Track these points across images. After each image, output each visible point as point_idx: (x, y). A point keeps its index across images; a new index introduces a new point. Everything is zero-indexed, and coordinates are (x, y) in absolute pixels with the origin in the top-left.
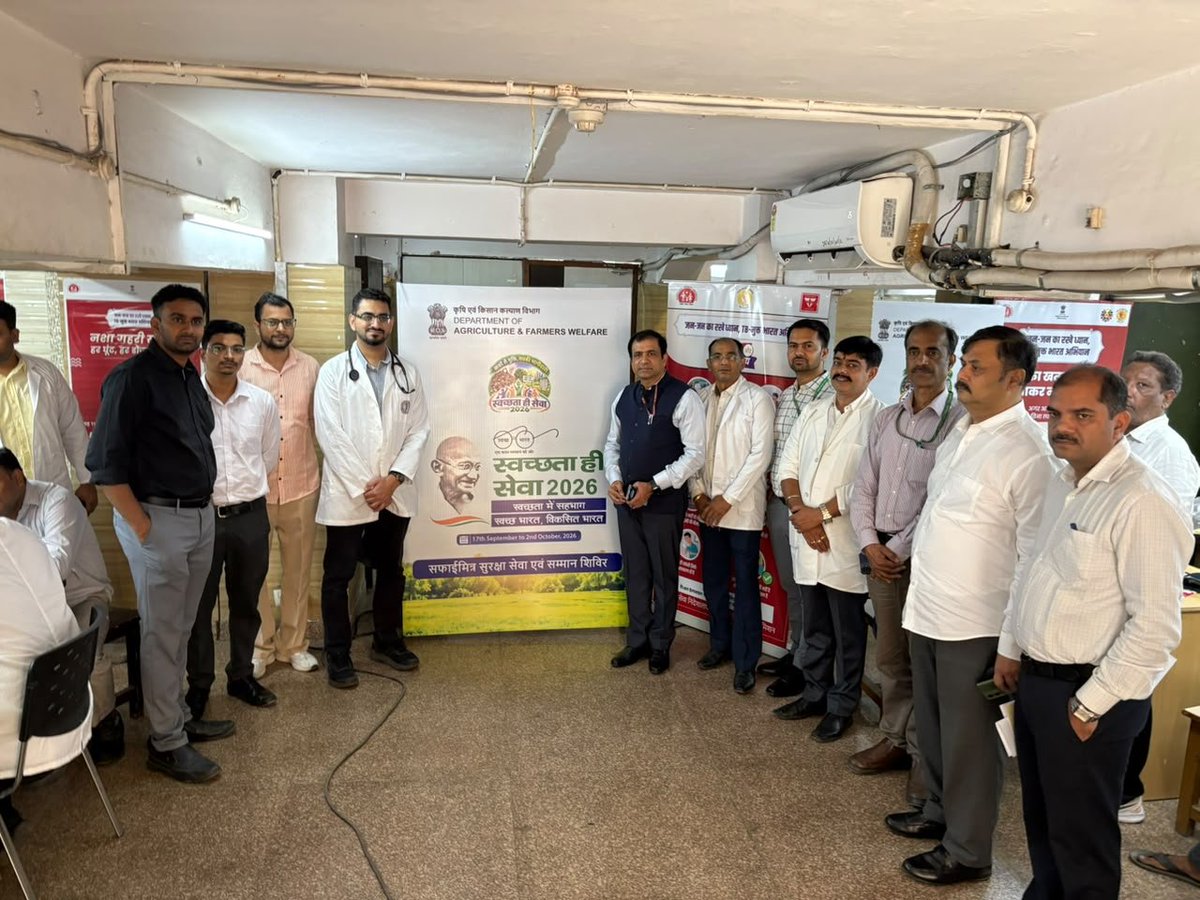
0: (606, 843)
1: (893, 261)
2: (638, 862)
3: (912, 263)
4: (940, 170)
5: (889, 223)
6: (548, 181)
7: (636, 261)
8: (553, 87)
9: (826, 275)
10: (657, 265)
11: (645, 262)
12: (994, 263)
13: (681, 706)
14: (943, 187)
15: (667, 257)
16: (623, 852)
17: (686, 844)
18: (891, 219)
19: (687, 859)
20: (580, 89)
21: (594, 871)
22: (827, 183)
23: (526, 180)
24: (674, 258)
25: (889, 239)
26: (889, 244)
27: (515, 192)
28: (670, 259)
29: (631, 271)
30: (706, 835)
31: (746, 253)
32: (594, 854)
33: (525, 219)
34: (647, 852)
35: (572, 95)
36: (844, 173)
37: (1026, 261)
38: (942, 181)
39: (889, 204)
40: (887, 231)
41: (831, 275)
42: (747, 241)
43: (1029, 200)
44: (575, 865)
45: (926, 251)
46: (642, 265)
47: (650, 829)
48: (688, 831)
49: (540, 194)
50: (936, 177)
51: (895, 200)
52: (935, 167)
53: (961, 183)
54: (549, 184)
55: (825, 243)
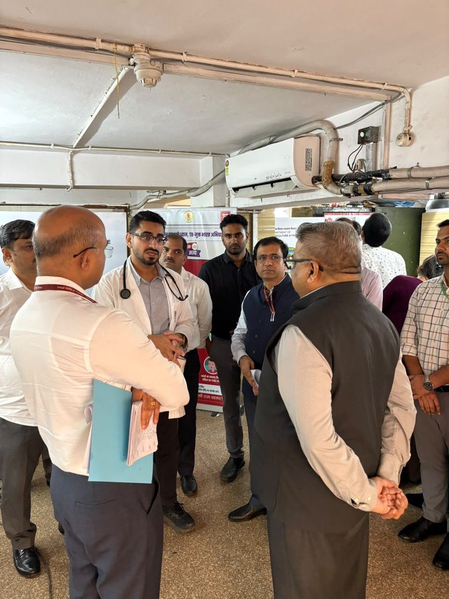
0: (189, 565)
1: (312, 185)
2: (213, 574)
3: (328, 185)
4: (339, 130)
5: (309, 163)
6: (88, 147)
7: (126, 204)
8: (131, 46)
9: (260, 199)
10: (137, 207)
11: (131, 205)
12: (391, 177)
13: (203, 458)
14: (342, 140)
15: (145, 201)
16: (202, 569)
17: (238, 553)
18: (310, 160)
19: (242, 564)
20: (151, 49)
21: (188, 589)
22: (260, 145)
23: (74, 147)
24: (149, 201)
25: (309, 172)
26: (310, 175)
27: (65, 156)
28: (146, 202)
29: (123, 210)
30: (248, 543)
31: (207, 190)
32: (184, 576)
33: (73, 173)
34: (216, 565)
35: (145, 52)
36: (272, 139)
37: (414, 174)
38: (340, 137)
39: (308, 151)
40: (308, 168)
41: (263, 199)
42: (207, 184)
43: (410, 139)
44: (174, 588)
45: (335, 177)
46: (129, 207)
47: (213, 547)
48: (236, 543)
49: (82, 157)
50: (336, 134)
51: (311, 149)
52: (335, 129)
53: (359, 134)
54: (89, 149)
55: (268, 178)
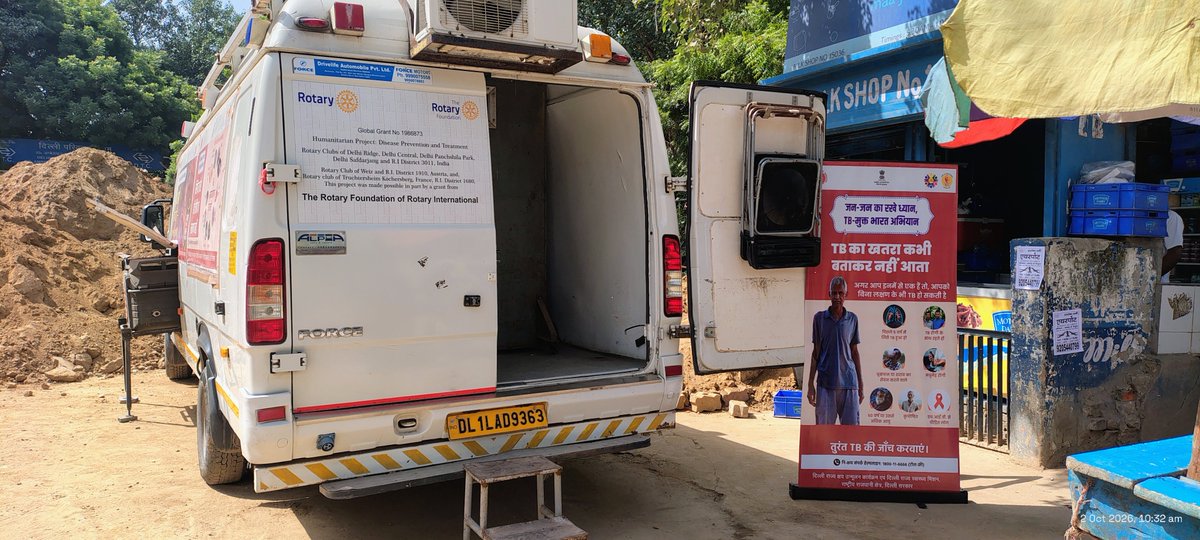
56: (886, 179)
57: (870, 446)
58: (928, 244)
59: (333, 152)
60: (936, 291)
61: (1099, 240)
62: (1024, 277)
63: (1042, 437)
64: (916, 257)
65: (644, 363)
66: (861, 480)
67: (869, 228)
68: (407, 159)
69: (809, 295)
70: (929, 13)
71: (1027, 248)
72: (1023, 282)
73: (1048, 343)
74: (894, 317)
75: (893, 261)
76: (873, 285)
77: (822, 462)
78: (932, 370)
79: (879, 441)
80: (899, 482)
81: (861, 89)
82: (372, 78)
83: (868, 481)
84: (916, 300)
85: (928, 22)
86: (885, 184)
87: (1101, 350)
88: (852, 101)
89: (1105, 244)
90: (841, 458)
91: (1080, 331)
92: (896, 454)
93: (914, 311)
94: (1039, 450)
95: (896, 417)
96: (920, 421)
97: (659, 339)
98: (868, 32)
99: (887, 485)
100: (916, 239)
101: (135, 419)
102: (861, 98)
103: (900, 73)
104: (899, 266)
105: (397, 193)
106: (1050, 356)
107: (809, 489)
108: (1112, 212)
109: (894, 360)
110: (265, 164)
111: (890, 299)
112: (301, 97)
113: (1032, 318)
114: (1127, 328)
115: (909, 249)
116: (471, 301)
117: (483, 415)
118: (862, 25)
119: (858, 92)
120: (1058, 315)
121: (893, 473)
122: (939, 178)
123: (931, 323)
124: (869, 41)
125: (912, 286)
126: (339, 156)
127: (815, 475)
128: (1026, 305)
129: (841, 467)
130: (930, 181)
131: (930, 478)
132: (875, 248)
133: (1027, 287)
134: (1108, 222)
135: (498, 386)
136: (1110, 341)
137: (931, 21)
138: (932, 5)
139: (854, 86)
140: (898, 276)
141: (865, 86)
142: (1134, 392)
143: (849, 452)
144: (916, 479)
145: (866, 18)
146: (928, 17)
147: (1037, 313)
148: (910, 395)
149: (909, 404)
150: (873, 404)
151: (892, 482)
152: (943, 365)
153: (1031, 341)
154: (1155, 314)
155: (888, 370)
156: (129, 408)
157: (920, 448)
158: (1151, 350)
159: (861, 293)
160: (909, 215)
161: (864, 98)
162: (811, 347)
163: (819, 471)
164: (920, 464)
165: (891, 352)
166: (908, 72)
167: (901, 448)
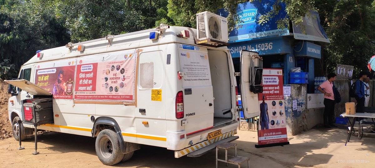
56: (271, 72)
57: (271, 134)
58: (278, 87)
59: (187, 68)
60: (280, 97)
61: (297, 85)
62: (285, 93)
63: (292, 129)
64: (277, 90)
65: (231, 118)
66: (270, 142)
67: (268, 84)
68: (199, 69)
69: (259, 100)
70: (255, 32)
71: (286, 87)
72: (285, 95)
73: (292, 108)
74: (274, 104)
75: (273, 91)
76: (270, 97)
77: (262, 138)
78: (281, 115)
79: (273, 132)
80: (277, 141)
81: (236, 49)
82: (191, 49)
83: (271, 142)
84: (278, 99)
85: (255, 34)
86: (271, 73)
87: (300, 109)
88: (233, 52)
89: (299, 85)
90: (266, 137)
91: (296, 105)
92: (276, 135)
93: (277, 102)
94: (292, 132)
95: (276, 127)
96: (280, 127)
97: (235, 112)
98: (237, 35)
99: (275, 142)
100: (276, 86)
101: (38, 153)
102: (236, 51)
103: (248, 46)
104: (274, 92)
105: (197, 78)
106: (293, 111)
107: (260, 145)
108: (300, 78)
109: (274, 113)
110: (178, 72)
111: (273, 100)
112: (182, 54)
113: (288, 102)
114: (303, 104)
115: (276, 88)
116: (210, 105)
117: (212, 133)
118: (235, 33)
119: (235, 50)
120: (293, 101)
121: (276, 139)
122: (280, 72)
123: (280, 105)
124: (238, 37)
125: (277, 96)
126: (188, 69)
127: (261, 142)
128: (286, 100)
129: (266, 139)
130: (278, 73)
131: (282, 140)
132: (270, 88)
133: (286, 96)
134: (299, 81)
135: (214, 125)
136: (301, 106)
137: (256, 34)
138: (256, 30)
139: (234, 48)
140: (274, 94)
141: (237, 48)
142: (306, 117)
143: (267, 136)
144: (280, 140)
145: (236, 32)
146: (255, 33)
147: (289, 101)
148: (278, 121)
149: (277, 123)
150: (271, 124)
151: (276, 141)
152: (283, 114)
153: (288, 108)
154: (306, 100)
155: (273, 116)
156: (36, 150)
157: (280, 133)
158: (306, 108)
159: (268, 98)
160: (275, 80)
161: (237, 51)
162: (260, 112)
163: (262, 141)
164: (281, 137)
165: (274, 112)
166: (250, 46)
167: (277, 133)
